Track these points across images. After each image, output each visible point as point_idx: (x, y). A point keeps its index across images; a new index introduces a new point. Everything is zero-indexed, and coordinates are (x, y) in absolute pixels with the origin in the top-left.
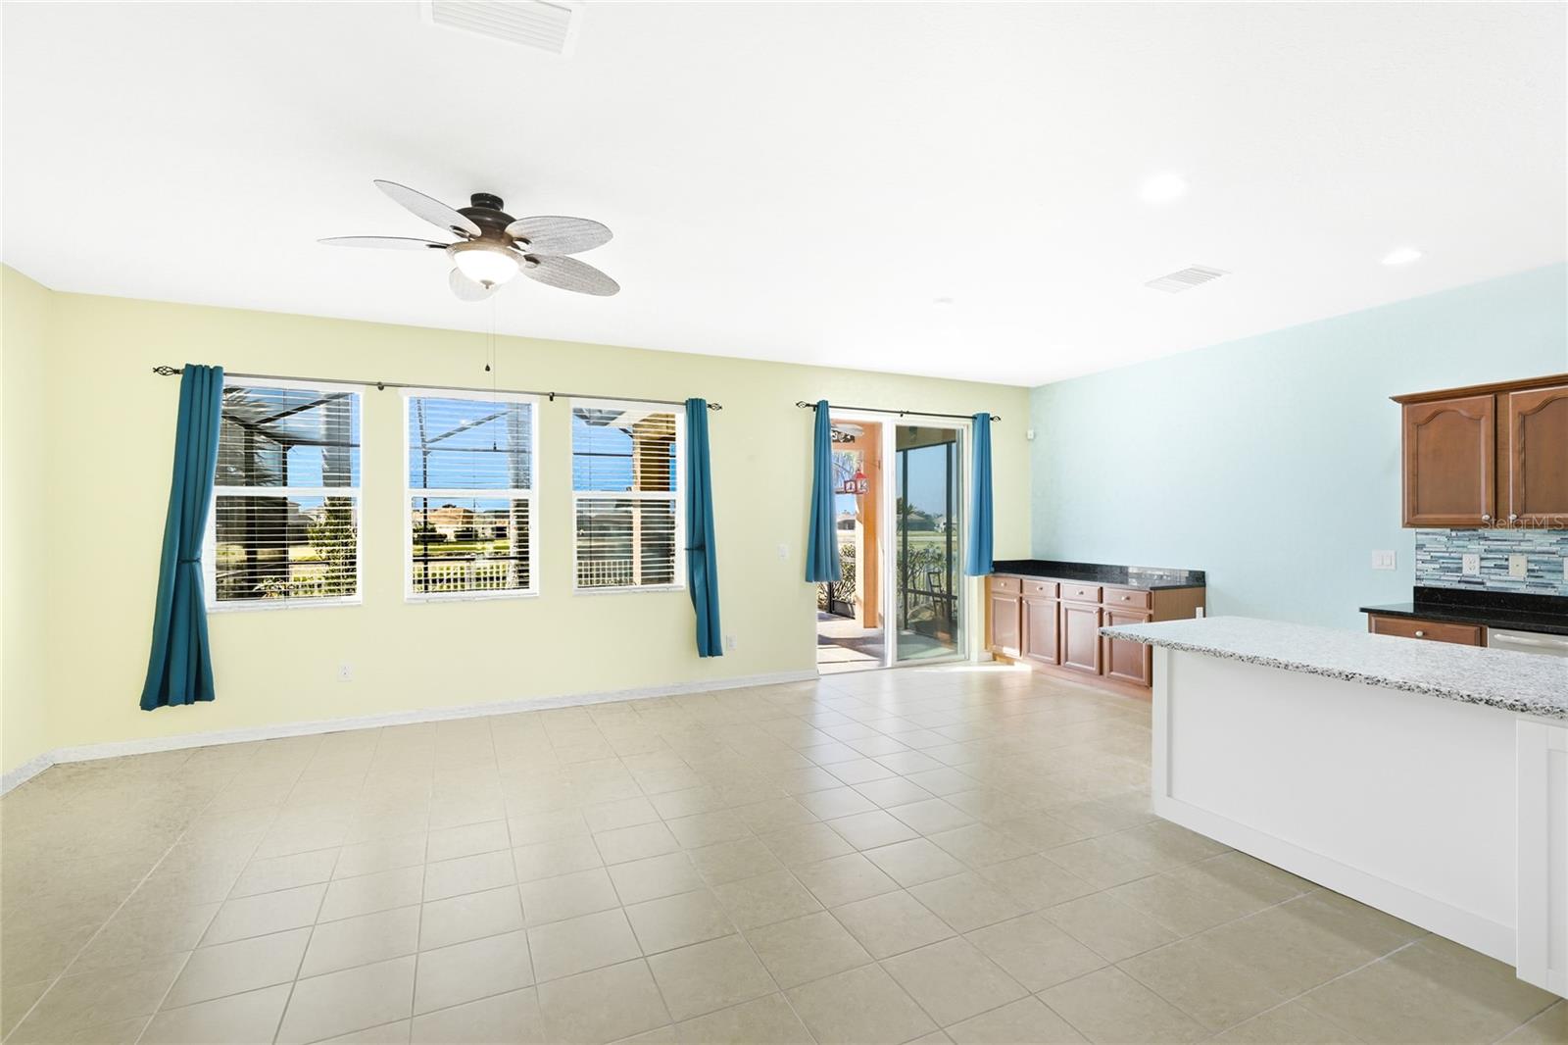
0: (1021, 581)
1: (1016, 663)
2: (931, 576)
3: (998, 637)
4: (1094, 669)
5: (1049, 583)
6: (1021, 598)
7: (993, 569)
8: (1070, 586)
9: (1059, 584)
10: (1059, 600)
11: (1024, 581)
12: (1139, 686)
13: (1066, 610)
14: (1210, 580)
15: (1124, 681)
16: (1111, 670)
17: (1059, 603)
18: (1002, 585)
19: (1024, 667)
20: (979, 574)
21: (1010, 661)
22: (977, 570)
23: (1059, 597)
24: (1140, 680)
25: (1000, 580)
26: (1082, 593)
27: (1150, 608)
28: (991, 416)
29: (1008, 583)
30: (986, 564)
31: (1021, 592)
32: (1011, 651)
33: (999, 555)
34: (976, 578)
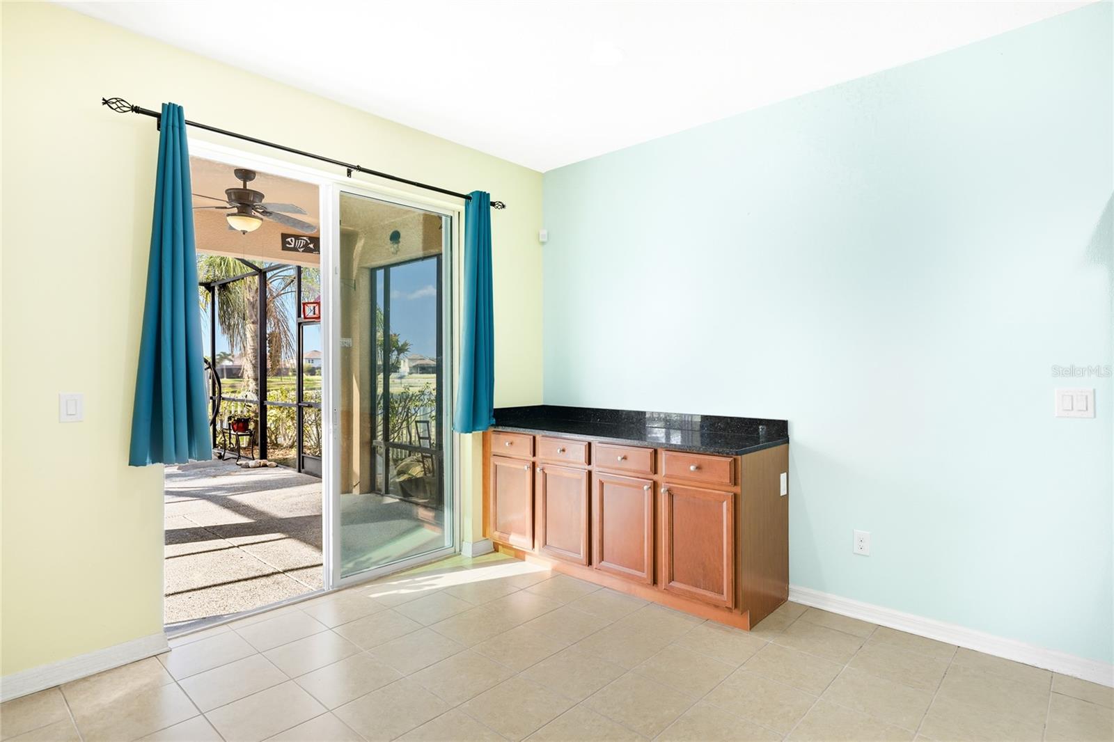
0: (534, 438)
1: (527, 557)
2: (418, 424)
3: (501, 521)
4: (645, 576)
5: (574, 444)
6: (534, 464)
7: (494, 421)
8: (607, 449)
9: (590, 444)
10: (589, 468)
11: (538, 438)
12: (716, 607)
13: (602, 484)
14: (794, 433)
15: (692, 597)
16: (671, 579)
17: (590, 473)
18: (507, 444)
19: (538, 564)
20: (474, 430)
21: (519, 555)
22: (472, 424)
23: (589, 463)
24: (718, 597)
25: (502, 436)
26: (625, 458)
27: (735, 484)
28: (492, 199)
29: (515, 443)
30: (484, 414)
31: (534, 455)
32: (520, 540)
33: (502, 400)
34: (469, 436)
